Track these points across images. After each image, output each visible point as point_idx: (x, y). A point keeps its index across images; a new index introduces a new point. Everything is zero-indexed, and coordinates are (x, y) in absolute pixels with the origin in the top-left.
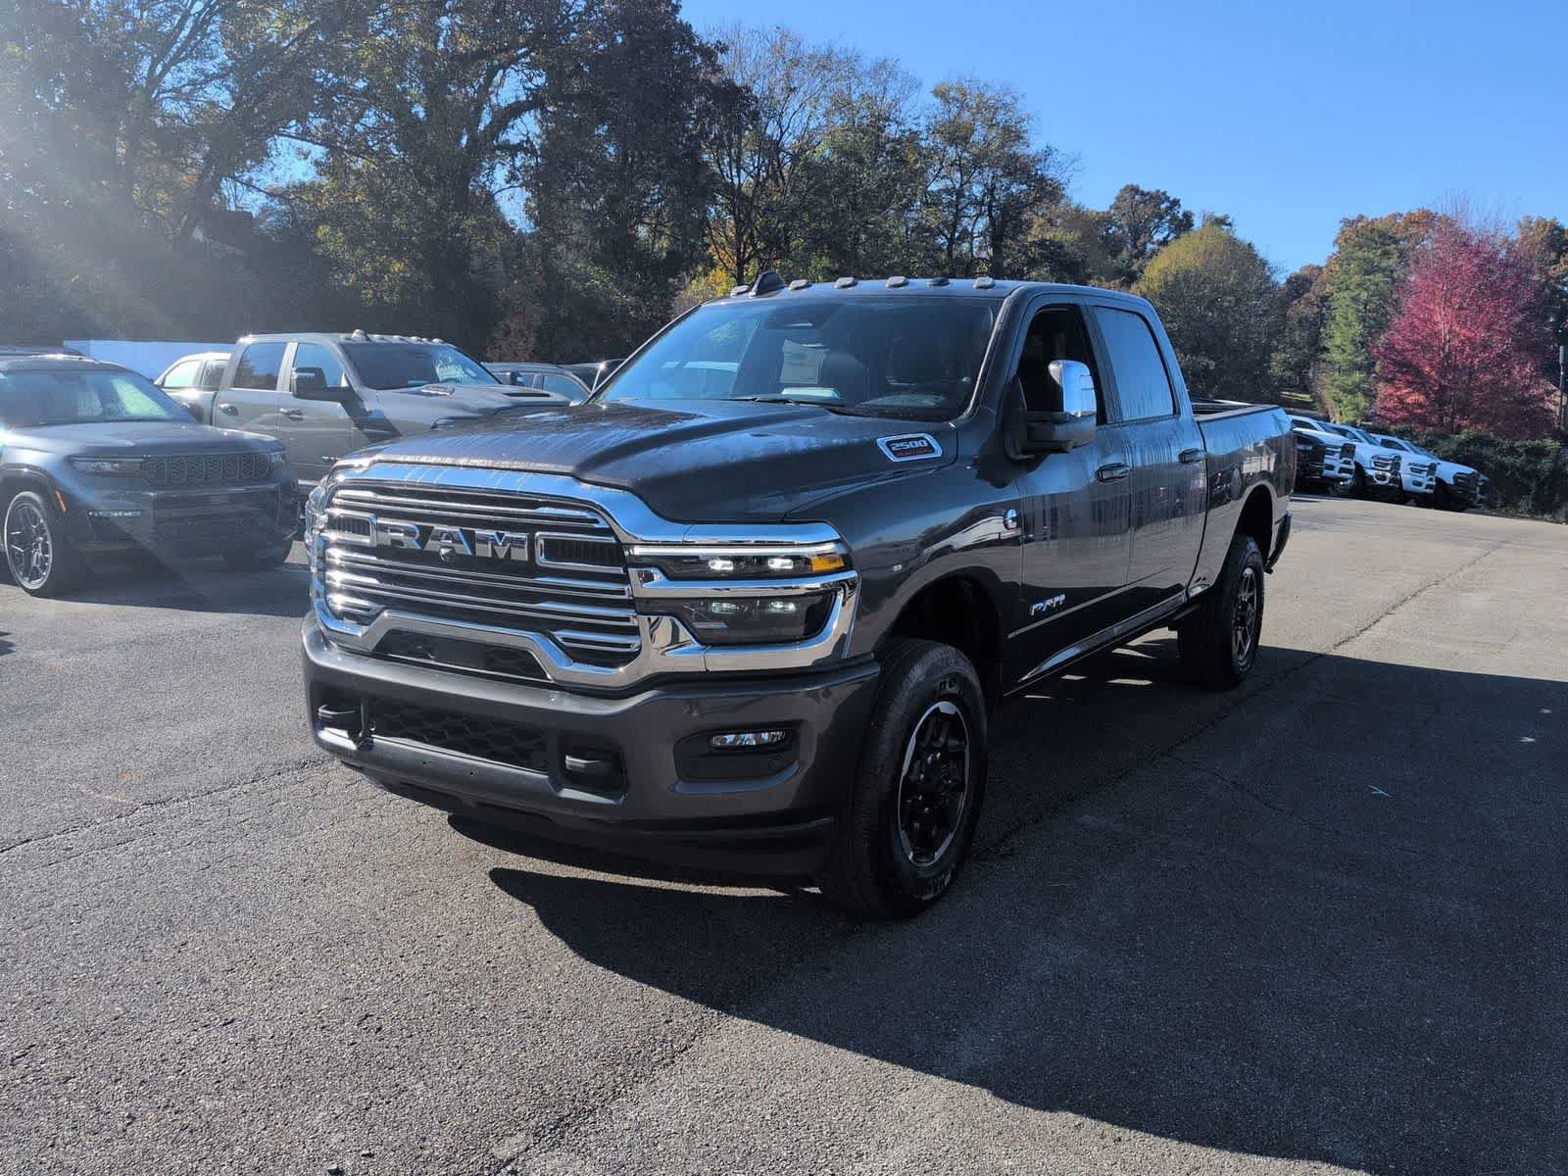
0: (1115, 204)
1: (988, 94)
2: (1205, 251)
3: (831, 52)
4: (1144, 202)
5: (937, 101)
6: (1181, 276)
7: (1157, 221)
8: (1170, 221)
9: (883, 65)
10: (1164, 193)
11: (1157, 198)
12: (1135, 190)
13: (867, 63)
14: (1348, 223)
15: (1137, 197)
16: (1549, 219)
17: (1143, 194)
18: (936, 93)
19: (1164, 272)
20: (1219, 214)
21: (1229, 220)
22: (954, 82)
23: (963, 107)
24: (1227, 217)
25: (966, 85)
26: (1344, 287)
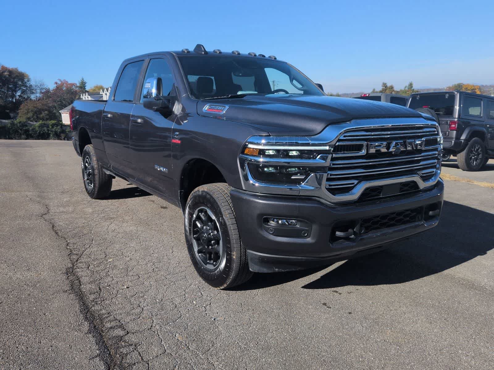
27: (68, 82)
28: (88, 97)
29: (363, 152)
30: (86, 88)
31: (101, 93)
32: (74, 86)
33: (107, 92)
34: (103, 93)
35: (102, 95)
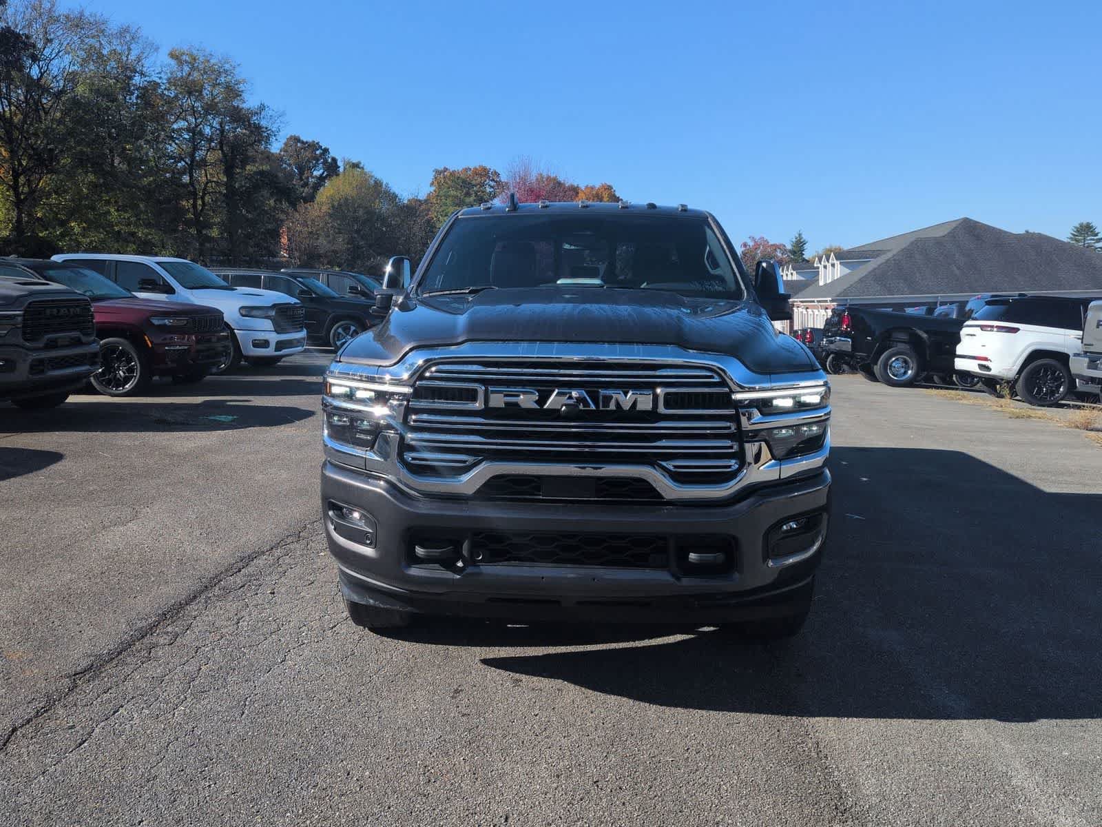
0: (284, 148)
1: (213, 61)
2: (357, 186)
3: (82, 14)
4: (305, 149)
5: (173, 62)
6: (342, 201)
7: (314, 162)
8: (322, 163)
9: (127, 30)
10: (318, 143)
11: (314, 146)
12: (297, 140)
13: (113, 26)
14: (438, 172)
15: (299, 145)
16: (553, 176)
17: (303, 142)
18: (173, 55)
19: (332, 198)
20: (355, 161)
21: (361, 166)
22: (185, 49)
23: (193, 68)
24: (360, 163)
25: (195, 52)
26: (444, 214)
27: (768, 243)
28: (792, 274)
29: (478, 405)
30: (803, 252)
31: (815, 265)
32: (778, 250)
33: (827, 263)
34: (819, 265)
35: (818, 268)
